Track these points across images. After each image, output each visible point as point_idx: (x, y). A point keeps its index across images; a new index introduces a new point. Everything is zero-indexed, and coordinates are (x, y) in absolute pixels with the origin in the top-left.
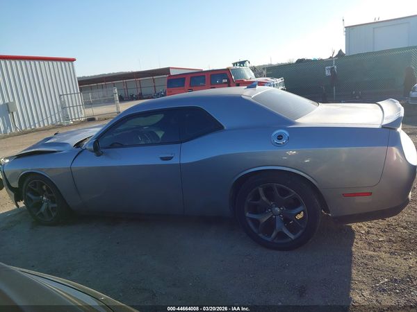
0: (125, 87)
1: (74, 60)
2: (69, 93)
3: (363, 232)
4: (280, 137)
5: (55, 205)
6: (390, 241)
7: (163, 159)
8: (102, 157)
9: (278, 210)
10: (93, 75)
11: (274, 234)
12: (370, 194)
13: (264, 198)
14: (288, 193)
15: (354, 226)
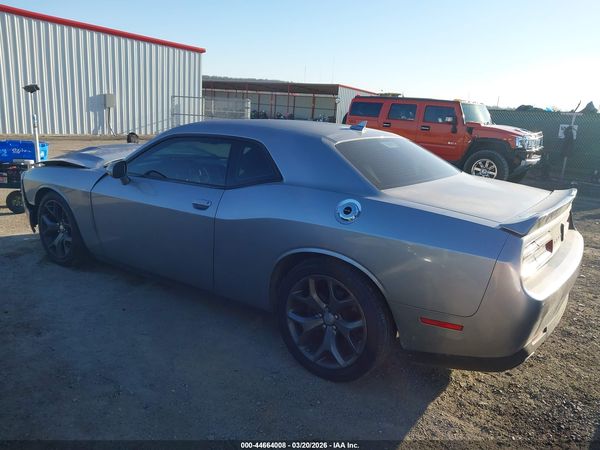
0: (273, 102)
1: (203, 51)
2: (187, 95)
3: (463, 384)
4: (348, 210)
5: (69, 239)
6: (497, 410)
7: (197, 207)
8: (127, 186)
9: (331, 317)
10: (238, 77)
11: (319, 352)
12: (460, 328)
13: (315, 296)
14: (346, 295)
15: (455, 373)
